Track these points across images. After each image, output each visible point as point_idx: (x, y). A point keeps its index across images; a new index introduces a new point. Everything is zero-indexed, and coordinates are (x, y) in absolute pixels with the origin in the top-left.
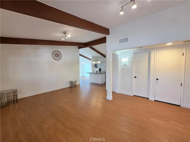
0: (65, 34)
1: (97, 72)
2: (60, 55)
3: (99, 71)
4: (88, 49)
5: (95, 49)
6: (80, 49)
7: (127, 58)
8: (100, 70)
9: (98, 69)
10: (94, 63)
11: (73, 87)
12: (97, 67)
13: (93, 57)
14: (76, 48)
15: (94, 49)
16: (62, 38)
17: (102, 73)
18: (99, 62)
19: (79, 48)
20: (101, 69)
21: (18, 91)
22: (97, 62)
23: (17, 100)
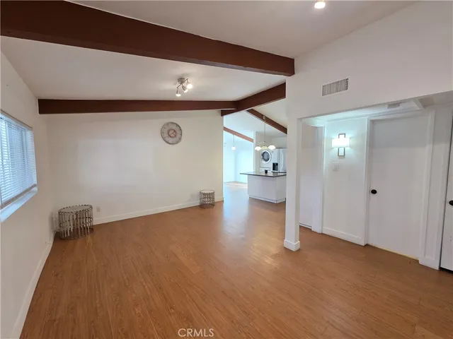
0: (182, 83)
1: (266, 172)
2: (178, 132)
3: (274, 169)
4: (243, 115)
5: (262, 115)
6: (225, 117)
7: (348, 136)
8: (275, 166)
9: (269, 165)
10: (258, 148)
11: (208, 205)
12: (267, 160)
13: (258, 134)
14: (214, 113)
15: (260, 116)
16: (177, 92)
17: (281, 174)
18: (272, 147)
19: (223, 113)
20: (277, 164)
21: (94, 210)
22: (266, 148)
23: (92, 229)
